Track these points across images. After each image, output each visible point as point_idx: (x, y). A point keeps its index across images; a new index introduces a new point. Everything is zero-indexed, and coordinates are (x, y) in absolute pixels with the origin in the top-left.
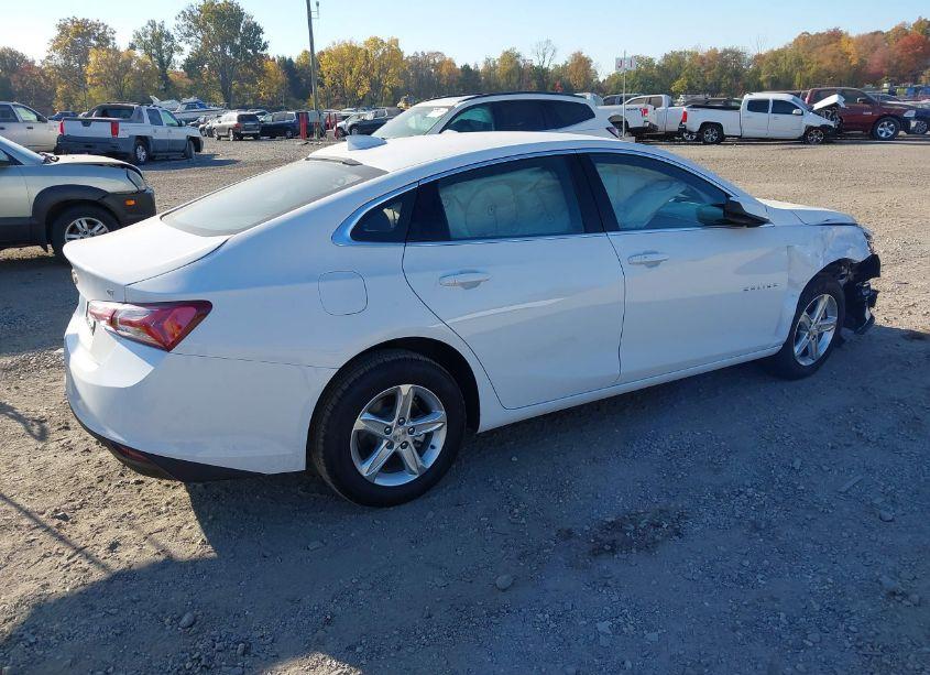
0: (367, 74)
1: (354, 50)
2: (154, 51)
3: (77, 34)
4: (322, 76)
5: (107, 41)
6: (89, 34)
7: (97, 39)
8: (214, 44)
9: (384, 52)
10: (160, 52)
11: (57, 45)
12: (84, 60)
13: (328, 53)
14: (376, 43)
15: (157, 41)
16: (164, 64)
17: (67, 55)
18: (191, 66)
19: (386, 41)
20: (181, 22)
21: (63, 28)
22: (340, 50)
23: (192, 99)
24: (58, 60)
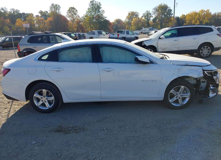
0: (199, 19)
1: (196, 14)
2: (147, 17)
3: (132, 15)
4: (186, 21)
5: (137, 16)
6: (134, 15)
7: (135, 16)
8: (160, 15)
9: (204, 14)
10: (148, 17)
11: (127, 17)
12: (132, 20)
13: (188, 15)
14: (202, 11)
15: (148, 15)
16: (148, 20)
17: (129, 19)
18: (154, 20)
19: (206, 10)
20: (153, 10)
21: (129, 14)
22: (192, 14)
23: (151, 28)
24: (127, 20)
